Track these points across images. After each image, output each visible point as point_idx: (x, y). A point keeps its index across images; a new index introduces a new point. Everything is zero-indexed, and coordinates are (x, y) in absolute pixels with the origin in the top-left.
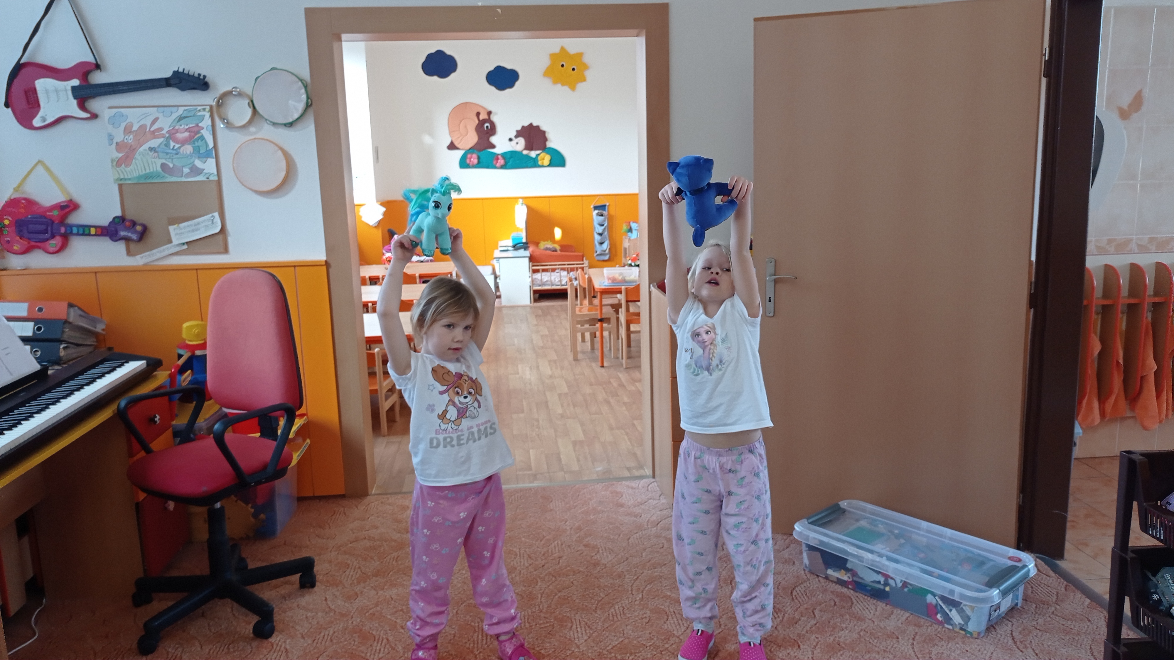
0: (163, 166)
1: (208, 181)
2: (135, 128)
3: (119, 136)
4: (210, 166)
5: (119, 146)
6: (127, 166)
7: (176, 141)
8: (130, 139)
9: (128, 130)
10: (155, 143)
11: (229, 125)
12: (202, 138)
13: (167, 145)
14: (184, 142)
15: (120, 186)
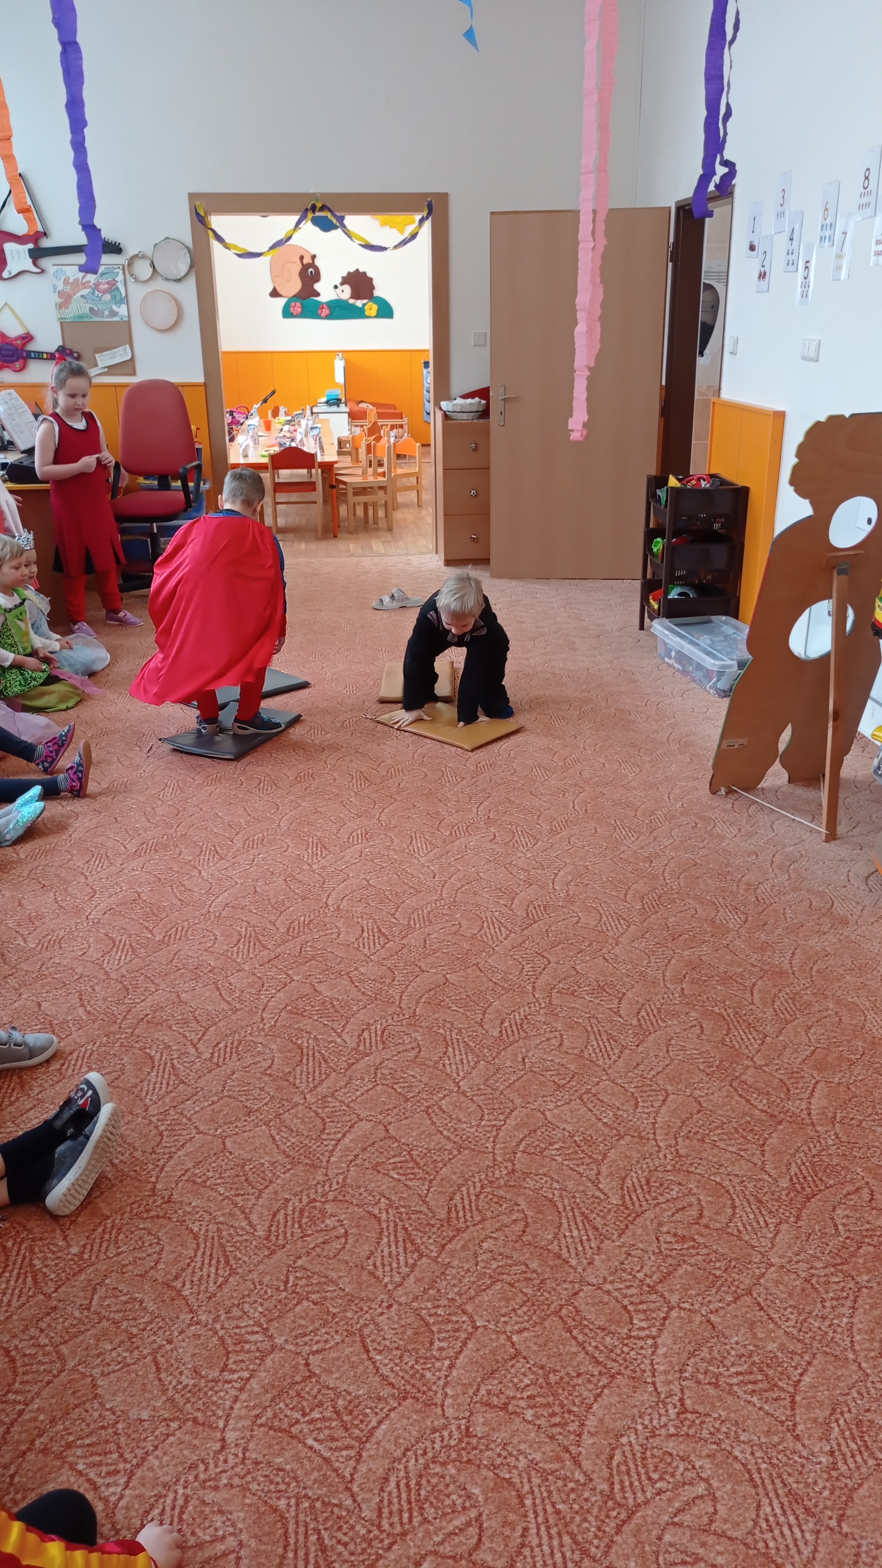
0: (91, 309)
1: (122, 322)
2: (71, 280)
3: (60, 287)
4: (122, 310)
5: (61, 294)
6: (67, 308)
7: (99, 291)
8: (68, 289)
9: (66, 282)
10: (85, 292)
11: (136, 280)
12: (117, 289)
13: (93, 294)
14: (104, 292)
15: (61, 323)
